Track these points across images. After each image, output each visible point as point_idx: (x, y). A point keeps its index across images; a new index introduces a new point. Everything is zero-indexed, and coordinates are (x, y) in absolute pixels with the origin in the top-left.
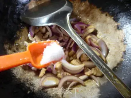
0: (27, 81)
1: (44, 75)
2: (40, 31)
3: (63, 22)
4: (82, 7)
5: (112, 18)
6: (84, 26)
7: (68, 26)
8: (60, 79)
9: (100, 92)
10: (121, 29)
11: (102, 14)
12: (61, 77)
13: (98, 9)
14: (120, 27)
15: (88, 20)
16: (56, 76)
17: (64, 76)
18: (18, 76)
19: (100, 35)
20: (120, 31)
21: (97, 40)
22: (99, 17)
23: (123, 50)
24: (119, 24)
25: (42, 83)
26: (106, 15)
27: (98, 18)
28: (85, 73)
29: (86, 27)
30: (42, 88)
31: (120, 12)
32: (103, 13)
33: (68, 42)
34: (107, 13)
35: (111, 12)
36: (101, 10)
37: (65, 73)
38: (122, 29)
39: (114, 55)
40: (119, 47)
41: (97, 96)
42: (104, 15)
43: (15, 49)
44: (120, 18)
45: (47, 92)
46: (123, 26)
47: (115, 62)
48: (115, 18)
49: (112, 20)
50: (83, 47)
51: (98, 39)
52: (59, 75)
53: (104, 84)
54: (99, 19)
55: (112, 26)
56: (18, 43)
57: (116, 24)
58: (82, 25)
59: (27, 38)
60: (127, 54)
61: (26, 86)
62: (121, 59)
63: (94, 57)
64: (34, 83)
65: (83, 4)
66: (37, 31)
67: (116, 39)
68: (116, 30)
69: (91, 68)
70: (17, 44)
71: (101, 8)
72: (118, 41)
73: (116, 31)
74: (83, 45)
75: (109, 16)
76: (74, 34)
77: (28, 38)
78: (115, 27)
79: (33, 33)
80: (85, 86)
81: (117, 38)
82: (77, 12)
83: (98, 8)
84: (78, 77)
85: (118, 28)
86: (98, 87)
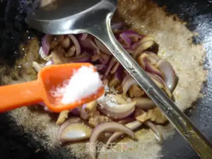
0: (36, 131)
1: (66, 120)
2: (60, 44)
3: (99, 29)
4: (134, 4)
5: (185, 23)
6: (136, 37)
7: (108, 35)
8: (93, 127)
9: (162, 152)
10: (199, 43)
11: (167, 17)
12: (94, 124)
13: (161, 8)
14: (198, 40)
15: (142, 26)
16: (86, 122)
17: (100, 123)
18: (20, 122)
19: (163, 53)
20: (198, 46)
21: (157, 61)
22: (162, 21)
23: (203, 79)
24: (196, 34)
25: (61, 135)
26: (174, 19)
27: (160, 24)
28: (137, 118)
29: (140, 39)
30: (61, 143)
31: (198, 14)
32: (168, 15)
33: (107, 65)
34: (175, 15)
35: (183, 14)
36: (165, 10)
37: (102, 118)
38: (201, 42)
39: (187, 88)
40: (196, 73)
41: (157, 158)
42: (170, 19)
43: (16, 75)
44: (198, 24)
45: (69, 150)
46: (203, 38)
47: (189, 99)
48: (190, 24)
49: (184, 28)
50: (134, 72)
51: (160, 59)
52: (92, 121)
53: (169, 137)
54: (162, 25)
55: (184, 38)
56: (21, 65)
57: (191, 35)
58: (132, 35)
59: (37, 56)
60: (208, 86)
61: (35, 140)
62: (199, 95)
63: (152, 91)
64: (47, 134)
66: (55, 43)
67: (191, 60)
68: (190, 44)
69: (146, 110)
70: (20, 67)
71: (165, 7)
72: (193, 64)
74: (133, 69)
75: (179, 21)
76: (118, 49)
77: (40, 56)
78: (189, 39)
79: (48, 48)
80: (136, 140)
81: (193, 57)
82: (125, 12)
83: (160, 6)
84: (124, 124)
85: (195, 41)
86: (159, 143)
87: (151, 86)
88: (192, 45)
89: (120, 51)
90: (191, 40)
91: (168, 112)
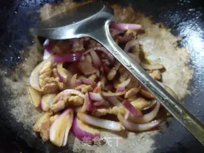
5: (170, 30)
9: (155, 145)
10: (183, 47)
11: (154, 26)
13: (148, 18)
14: (182, 43)
22: (149, 29)
23: (189, 78)
26: (160, 27)
32: (154, 23)
34: (161, 23)
36: (151, 19)
41: (151, 151)
42: (156, 26)
46: (187, 41)
48: (174, 30)
49: (169, 34)
50: (131, 69)
54: (149, 32)
55: (170, 43)
57: (176, 39)
60: (195, 83)
62: (186, 92)
65: (125, 10)
67: (177, 61)
68: (176, 48)
71: (151, 16)
72: (179, 65)
73: (176, 50)
74: (131, 66)
75: (164, 28)
76: (117, 50)
78: (174, 44)
81: (178, 59)
83: (146, 16)
85: (179, 45)
87: (147, 80)
88: (178, 48)
89: (118, 52)
90: (176, 44)
91: (164, 102)
